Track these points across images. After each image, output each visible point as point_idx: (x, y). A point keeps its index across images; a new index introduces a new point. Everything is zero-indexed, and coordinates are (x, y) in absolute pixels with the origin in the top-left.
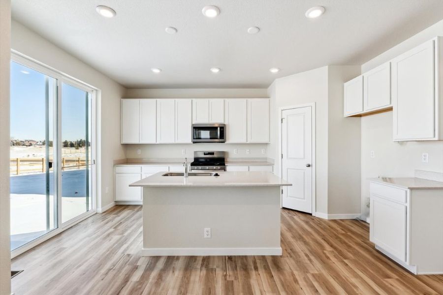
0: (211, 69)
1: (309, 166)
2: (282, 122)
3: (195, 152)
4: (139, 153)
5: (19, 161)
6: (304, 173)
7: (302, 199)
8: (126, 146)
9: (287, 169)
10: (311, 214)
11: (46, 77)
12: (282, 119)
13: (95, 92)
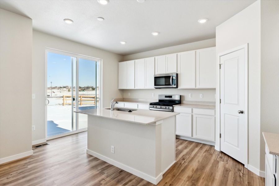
0: (152, 33)
1: (242, 112)
2: (220, 68)
3: (160, 96)
4: (129, 96)
5: (64, 97)
6: (238, 119)
7: (236, 146)
8: (123, 91)
9: (225, 114)
10: (244, 165)
11: (72, 57)
12: (220, 65)
13: (100, 61)
